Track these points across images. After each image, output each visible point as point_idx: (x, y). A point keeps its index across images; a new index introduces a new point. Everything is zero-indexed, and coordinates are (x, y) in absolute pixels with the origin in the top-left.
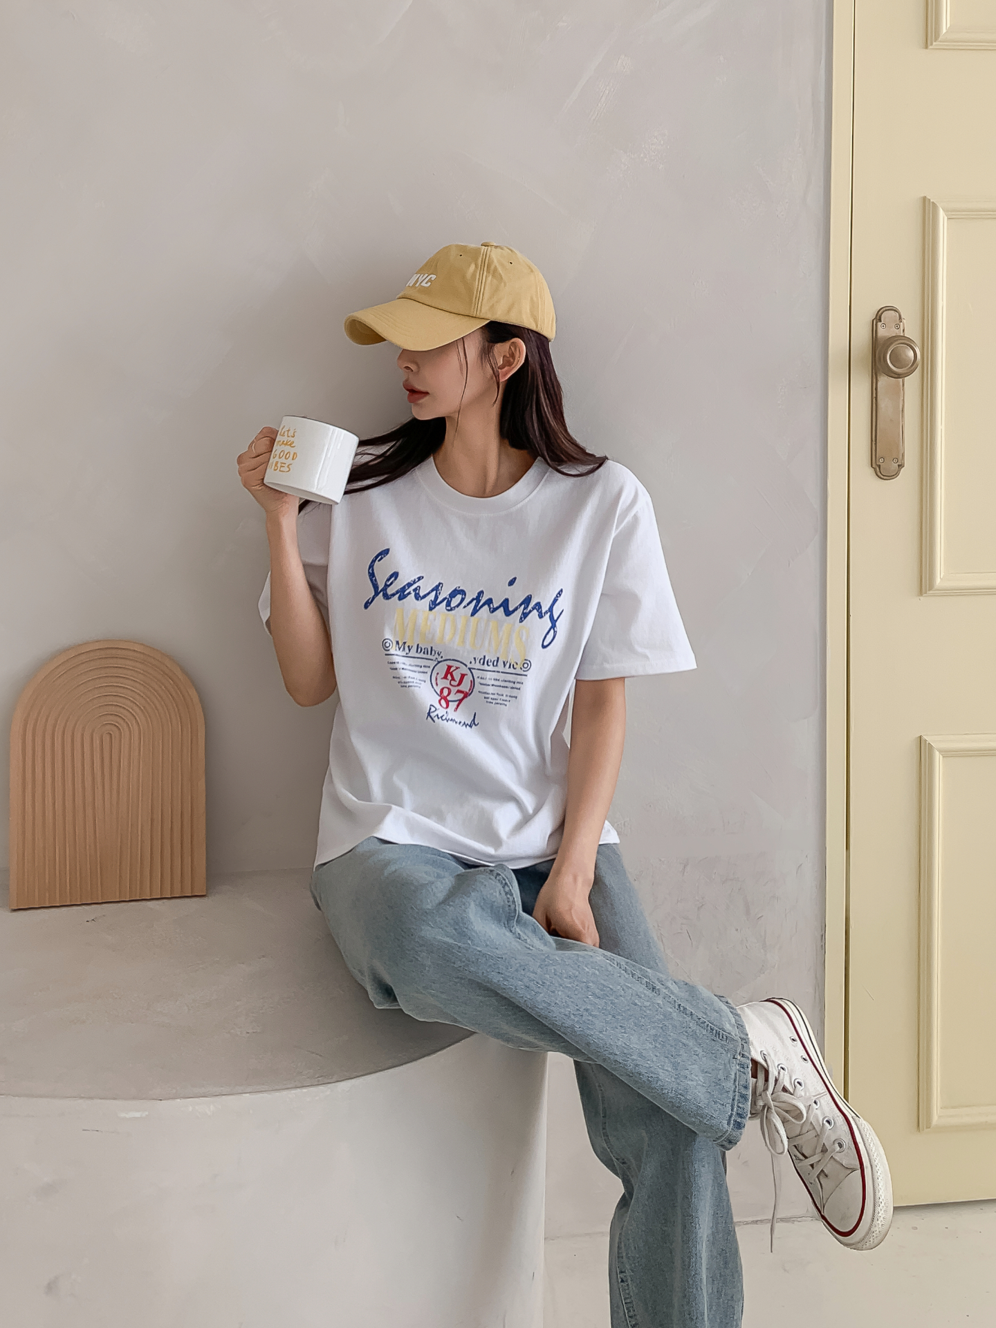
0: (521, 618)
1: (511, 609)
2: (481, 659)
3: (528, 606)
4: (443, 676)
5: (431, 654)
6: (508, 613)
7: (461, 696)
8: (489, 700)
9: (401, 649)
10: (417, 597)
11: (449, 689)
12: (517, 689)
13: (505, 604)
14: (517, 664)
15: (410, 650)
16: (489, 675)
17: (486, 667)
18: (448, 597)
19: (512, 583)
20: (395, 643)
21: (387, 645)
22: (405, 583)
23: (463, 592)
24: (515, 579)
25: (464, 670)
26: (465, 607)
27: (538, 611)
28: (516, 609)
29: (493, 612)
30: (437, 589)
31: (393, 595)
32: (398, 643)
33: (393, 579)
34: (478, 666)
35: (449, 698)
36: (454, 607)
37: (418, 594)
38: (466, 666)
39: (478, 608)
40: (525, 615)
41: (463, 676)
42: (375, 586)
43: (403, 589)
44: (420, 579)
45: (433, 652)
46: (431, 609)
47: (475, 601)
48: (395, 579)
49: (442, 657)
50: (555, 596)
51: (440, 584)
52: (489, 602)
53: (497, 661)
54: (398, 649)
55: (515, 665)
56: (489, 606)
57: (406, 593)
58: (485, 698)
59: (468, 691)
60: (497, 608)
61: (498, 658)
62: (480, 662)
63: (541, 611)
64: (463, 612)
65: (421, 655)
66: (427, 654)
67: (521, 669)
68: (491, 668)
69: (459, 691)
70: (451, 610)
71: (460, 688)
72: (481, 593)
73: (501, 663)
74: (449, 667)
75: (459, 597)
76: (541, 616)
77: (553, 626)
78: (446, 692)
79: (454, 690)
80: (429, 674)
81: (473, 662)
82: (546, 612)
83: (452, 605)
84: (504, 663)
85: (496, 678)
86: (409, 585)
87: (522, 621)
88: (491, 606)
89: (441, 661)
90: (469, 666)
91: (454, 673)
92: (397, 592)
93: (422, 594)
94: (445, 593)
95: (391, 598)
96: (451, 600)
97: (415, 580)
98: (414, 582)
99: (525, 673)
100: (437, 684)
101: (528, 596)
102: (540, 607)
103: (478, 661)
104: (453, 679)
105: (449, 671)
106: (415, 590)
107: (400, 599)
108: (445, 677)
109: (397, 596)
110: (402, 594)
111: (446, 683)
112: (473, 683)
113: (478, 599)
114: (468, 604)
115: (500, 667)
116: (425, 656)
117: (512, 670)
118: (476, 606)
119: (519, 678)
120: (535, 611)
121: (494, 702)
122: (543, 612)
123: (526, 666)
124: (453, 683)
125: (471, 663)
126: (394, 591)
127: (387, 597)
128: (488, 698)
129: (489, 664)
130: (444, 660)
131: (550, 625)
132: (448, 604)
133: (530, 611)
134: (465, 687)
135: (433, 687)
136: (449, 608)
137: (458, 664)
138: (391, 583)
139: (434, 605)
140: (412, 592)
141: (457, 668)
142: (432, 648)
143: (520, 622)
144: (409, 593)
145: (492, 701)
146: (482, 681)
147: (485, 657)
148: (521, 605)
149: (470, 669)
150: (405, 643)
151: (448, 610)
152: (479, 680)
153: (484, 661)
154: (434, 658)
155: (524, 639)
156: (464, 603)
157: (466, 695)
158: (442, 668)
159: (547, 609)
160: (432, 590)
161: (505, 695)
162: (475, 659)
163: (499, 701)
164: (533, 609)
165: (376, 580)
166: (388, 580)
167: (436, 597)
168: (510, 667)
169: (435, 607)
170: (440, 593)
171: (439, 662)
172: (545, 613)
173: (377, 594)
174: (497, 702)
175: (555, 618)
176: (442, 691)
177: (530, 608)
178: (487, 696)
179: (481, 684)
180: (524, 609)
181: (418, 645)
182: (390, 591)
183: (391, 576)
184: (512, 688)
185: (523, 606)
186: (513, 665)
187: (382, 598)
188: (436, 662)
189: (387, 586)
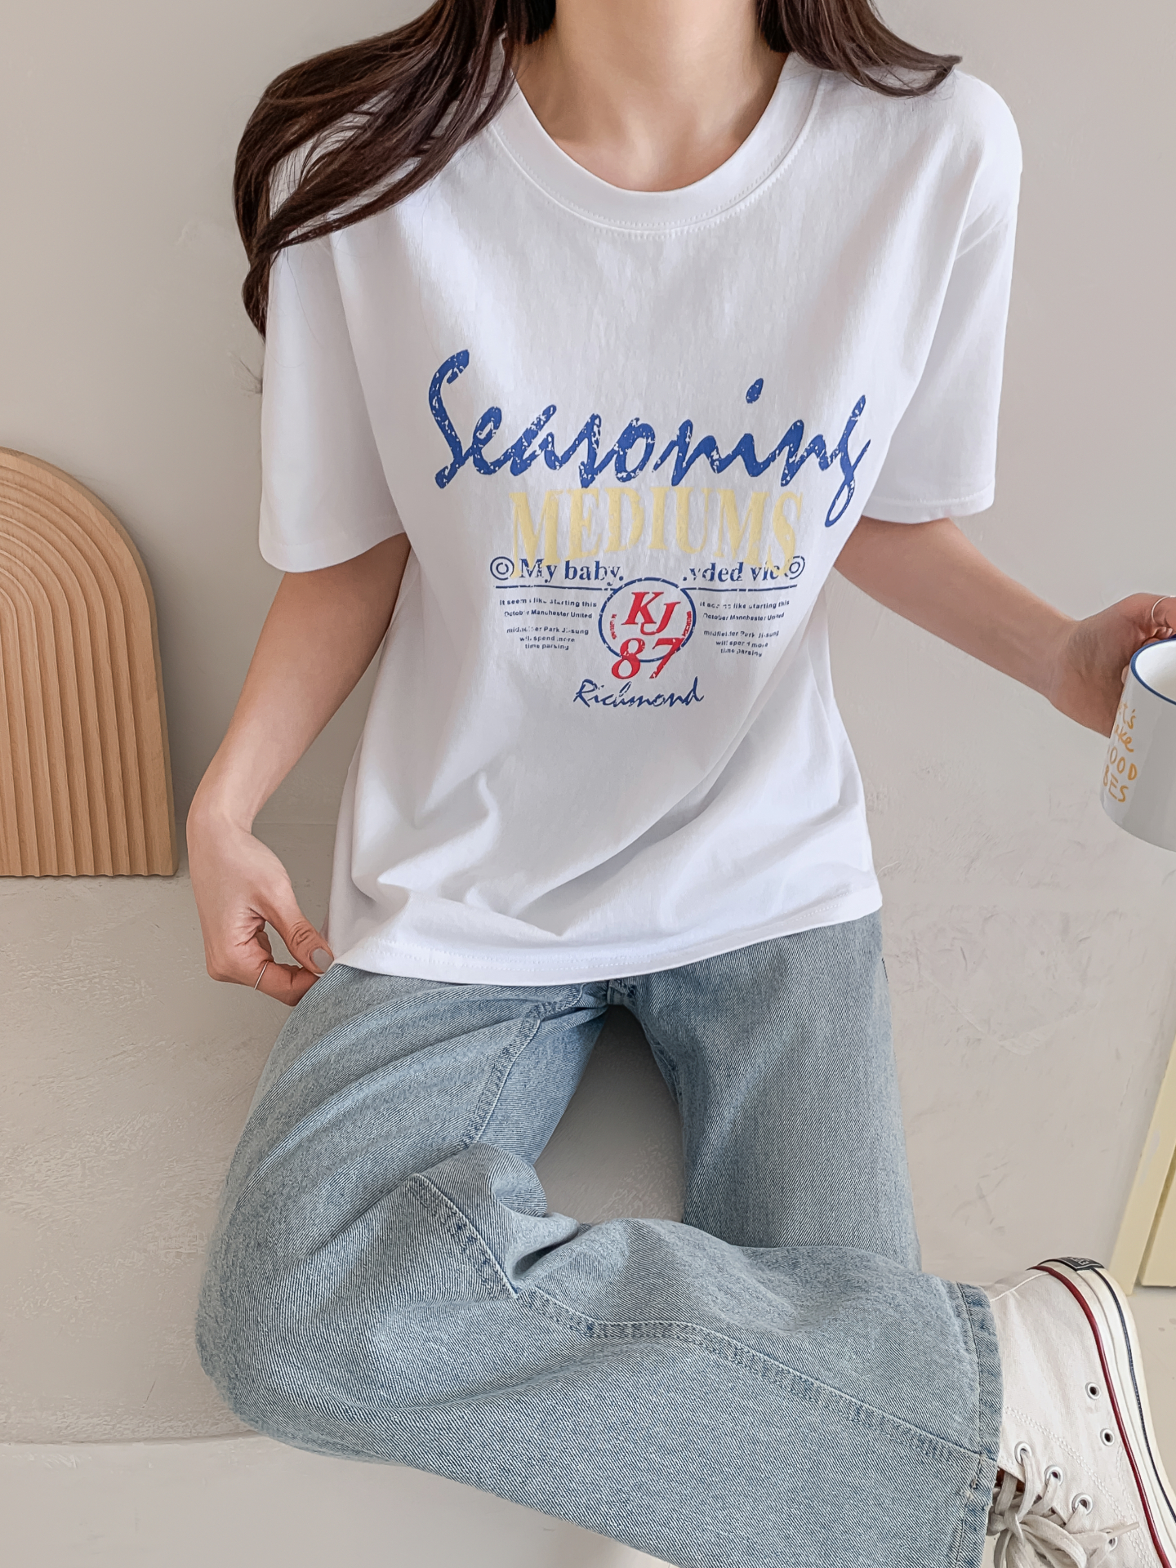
0: (784, 477)
1: (760, 459)
2: (706, 571)
3: (797, 449)
4: (626, 618)
5: (597, 577)
6: (755, 469)
7: (667, 648)
8: (728, 647)
9: (535, 574)
10: (553, 462)
11: (639, 641)
12: (779, 616)
13: (746, 446)
14: (778, 568)
15: (551, 574)
16: (724, 598)
17: (717, 584)
18: (616, 449)
19: (754, 393)
20: (518, 564)
21: (502, 569)
22: (520, 434)
23: (647, 431)
24: (760, 382)
25: (672, 595)
26: (656, 467)
27: (818, 456)
28: (772, 458)
29: (720, 470)
30: (589, 431)
31: (499, 463)
32: (525, 562)
33: (490, 426)
34: (700, 582)
35: (639, 656)
36: (634, 471)
37: (553, 453)
38: (676, 586)
39: (684, 464)
40: (792, 469)
41: (670, 608)
42: (453, 441)
43: (518, 448)
44: (549, 412)
45: (602, 571)
46: (585, 484)
47: (676, 449)
48: (496, 427)
49: (621, 578)
50: (850, 414)
51: (594, 417)
52: (708, 445)
53: (740, 571)
54: (526, 574)
55: (775, 570)
56: (709, 456)
57: (526, 456)
58: (718, 643)
59: (681, 637)
60: (730, 459)
61: (741, 564)
62: (704, 576)
63: (825, 453)
64: (653, 481)
65: (577, 582)
66: (589, 578)
67: (786, 575)
68: (728, 584)
69: (660, 642)
70: (629, 478)
71: (664, 635)
72: (687, 427)
73: (747, 573)
74: (639, 597)
75: (641, 444)
76: (824, 465)
77: (849, 480)
78: (633, 647)
79: (650, 641)
80: (596, 618)
81: (690, 576)
82: (833, 455)
83: (630, 466)
84: (754, 571)
85: (738, 602)
86: (530, 435)
87: (787, 482)
88: (714, 453)
89: (621, 588)
90: (682, 585)
91: (651, 608)
92: (507, 456)
93: (560, 453)
94: (608, 441)
95: (495, 471)
96: (625, 454)
97: (539, 420)
98: (539, 425)
99: (793, 583)
100: (614, 636)
101: (795, 424)
102: (824, 446)
103: (699, 575)
104: (649, 619)
105: (639, 607)
106: (544, 445)
107: (516, 471)
108: (631, 620)
109: (509, 463)
110: (518, 460)
111: (634, 631)
112: (692, 617)
113: (681, 442)
114: (663, 458)
115: (747, 580)
116: (585, 583)
117: (770, 583)
118: (679, 460)
119: (783, 596)
120: (813, 455)
121: (736, 648)
122: (828, 455)
123: (794, 568)
124: (649, 628)
125: (685, 579)
126: (499, 455)
127: (485, 468)
128: (724, 643)
129: (724, 577)
130: (626, 585)
131: (842, 477)
132: (621, 467)
133: (803, 459)
134: (674, 630)
135: (605, 641)
136: (624, 475)
137: (658, 586)
138: (489, 436)
139: (589, 473)
140: (538, 452)
141: (657, 595)
142: (598, 563)
143: (782, 485)
144: (533, 456)
145: (732, 647)
146: (711, 611)
147: (713, 566)
148: (780, 448)
149: (683, 590)
150: (540, 561)
151: (623, 480)
152: (705, 609)
153: (713, 573)
154: (603, 585)
155: (792, 518)
156: (655, 458)
157: (677, 645)
158: (623, 603)
159: (835, 446)
160: (579, 439)
161: (757, 636)
162: (693, 571)
163: (745, 647)
164: (809, 452)
165: (452, 428)
166: (480, 428)
167: (592, 454)
168: (765, 578)
169: (593, 479)
170: (597, 442)
171: (615, 591)
172: (831, 456)
173: (459, 460)
174: (742, 648)
175: (853, 461)
176: (625, 646)
177: (801, 452)
178: (721, 639)
179: (709, 617)
180: (791, 455)
181: (568, 563)
182: (491, 453)
183: (485, 419)
184: (771, 618)
185: (787, 449)
186: (772, 573)
187: (475, 469)
188: (610, 592)
189: (478, 444)
